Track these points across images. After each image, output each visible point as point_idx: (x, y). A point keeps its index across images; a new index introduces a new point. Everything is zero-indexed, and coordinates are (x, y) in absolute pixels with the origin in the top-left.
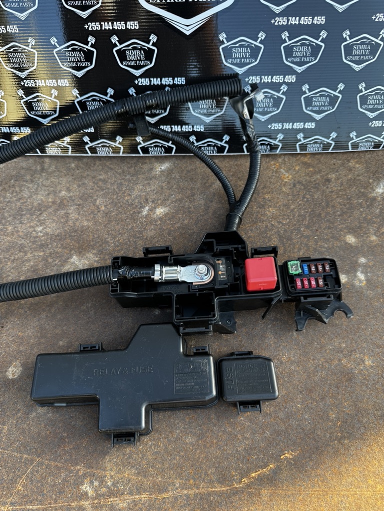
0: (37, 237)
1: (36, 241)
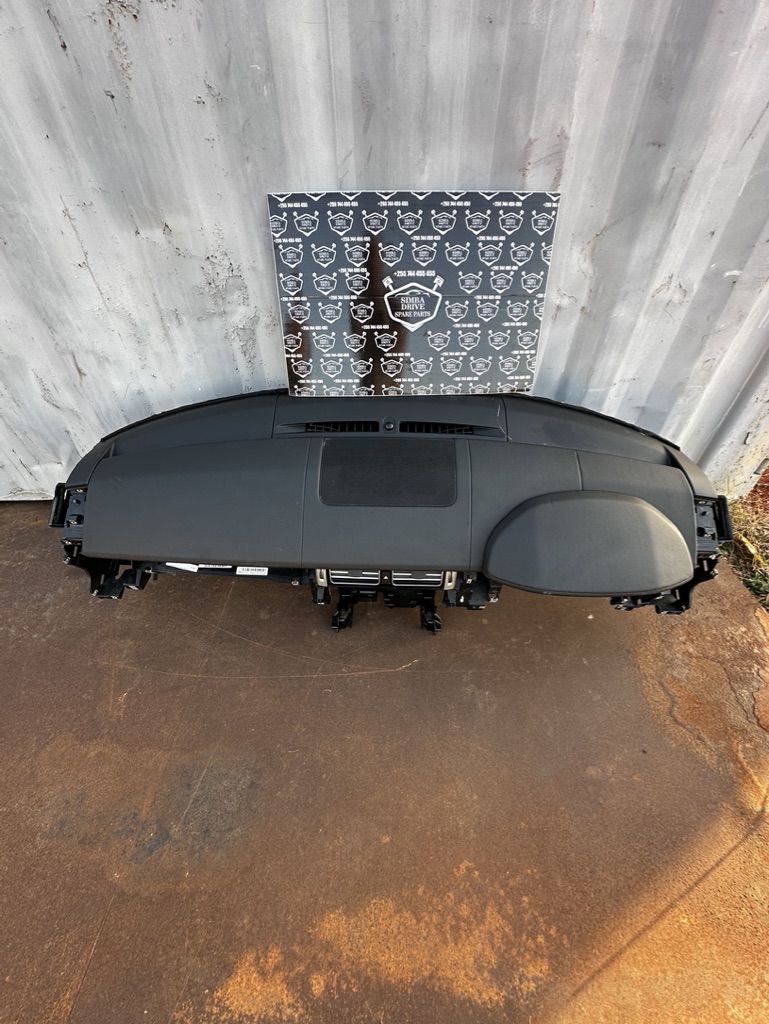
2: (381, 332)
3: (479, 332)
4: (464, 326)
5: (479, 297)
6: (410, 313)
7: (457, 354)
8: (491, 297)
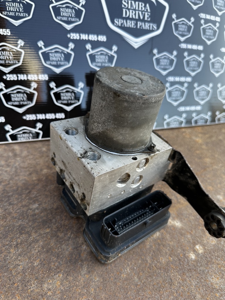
0: (35, 215)
1: (36, 219)
2: (95, 45)
3: (202, 55)
4: (190, 46)
5: (202, 15)
6: (133, 23)
7: (183, 79)
8: (213, 18)
